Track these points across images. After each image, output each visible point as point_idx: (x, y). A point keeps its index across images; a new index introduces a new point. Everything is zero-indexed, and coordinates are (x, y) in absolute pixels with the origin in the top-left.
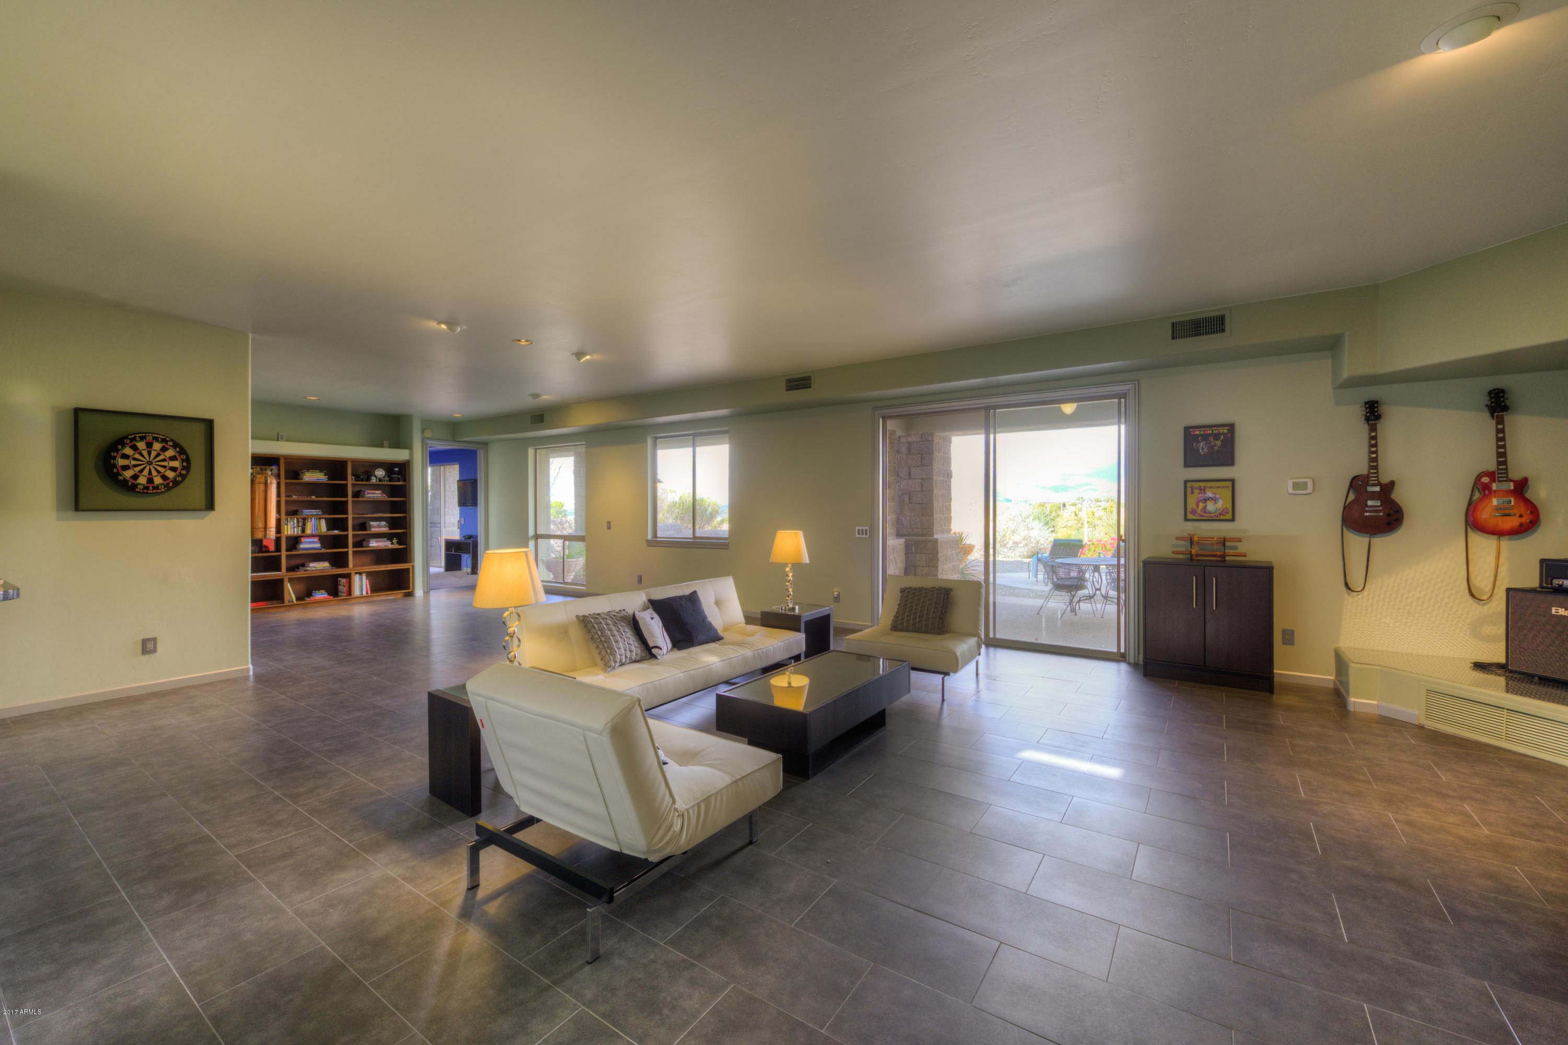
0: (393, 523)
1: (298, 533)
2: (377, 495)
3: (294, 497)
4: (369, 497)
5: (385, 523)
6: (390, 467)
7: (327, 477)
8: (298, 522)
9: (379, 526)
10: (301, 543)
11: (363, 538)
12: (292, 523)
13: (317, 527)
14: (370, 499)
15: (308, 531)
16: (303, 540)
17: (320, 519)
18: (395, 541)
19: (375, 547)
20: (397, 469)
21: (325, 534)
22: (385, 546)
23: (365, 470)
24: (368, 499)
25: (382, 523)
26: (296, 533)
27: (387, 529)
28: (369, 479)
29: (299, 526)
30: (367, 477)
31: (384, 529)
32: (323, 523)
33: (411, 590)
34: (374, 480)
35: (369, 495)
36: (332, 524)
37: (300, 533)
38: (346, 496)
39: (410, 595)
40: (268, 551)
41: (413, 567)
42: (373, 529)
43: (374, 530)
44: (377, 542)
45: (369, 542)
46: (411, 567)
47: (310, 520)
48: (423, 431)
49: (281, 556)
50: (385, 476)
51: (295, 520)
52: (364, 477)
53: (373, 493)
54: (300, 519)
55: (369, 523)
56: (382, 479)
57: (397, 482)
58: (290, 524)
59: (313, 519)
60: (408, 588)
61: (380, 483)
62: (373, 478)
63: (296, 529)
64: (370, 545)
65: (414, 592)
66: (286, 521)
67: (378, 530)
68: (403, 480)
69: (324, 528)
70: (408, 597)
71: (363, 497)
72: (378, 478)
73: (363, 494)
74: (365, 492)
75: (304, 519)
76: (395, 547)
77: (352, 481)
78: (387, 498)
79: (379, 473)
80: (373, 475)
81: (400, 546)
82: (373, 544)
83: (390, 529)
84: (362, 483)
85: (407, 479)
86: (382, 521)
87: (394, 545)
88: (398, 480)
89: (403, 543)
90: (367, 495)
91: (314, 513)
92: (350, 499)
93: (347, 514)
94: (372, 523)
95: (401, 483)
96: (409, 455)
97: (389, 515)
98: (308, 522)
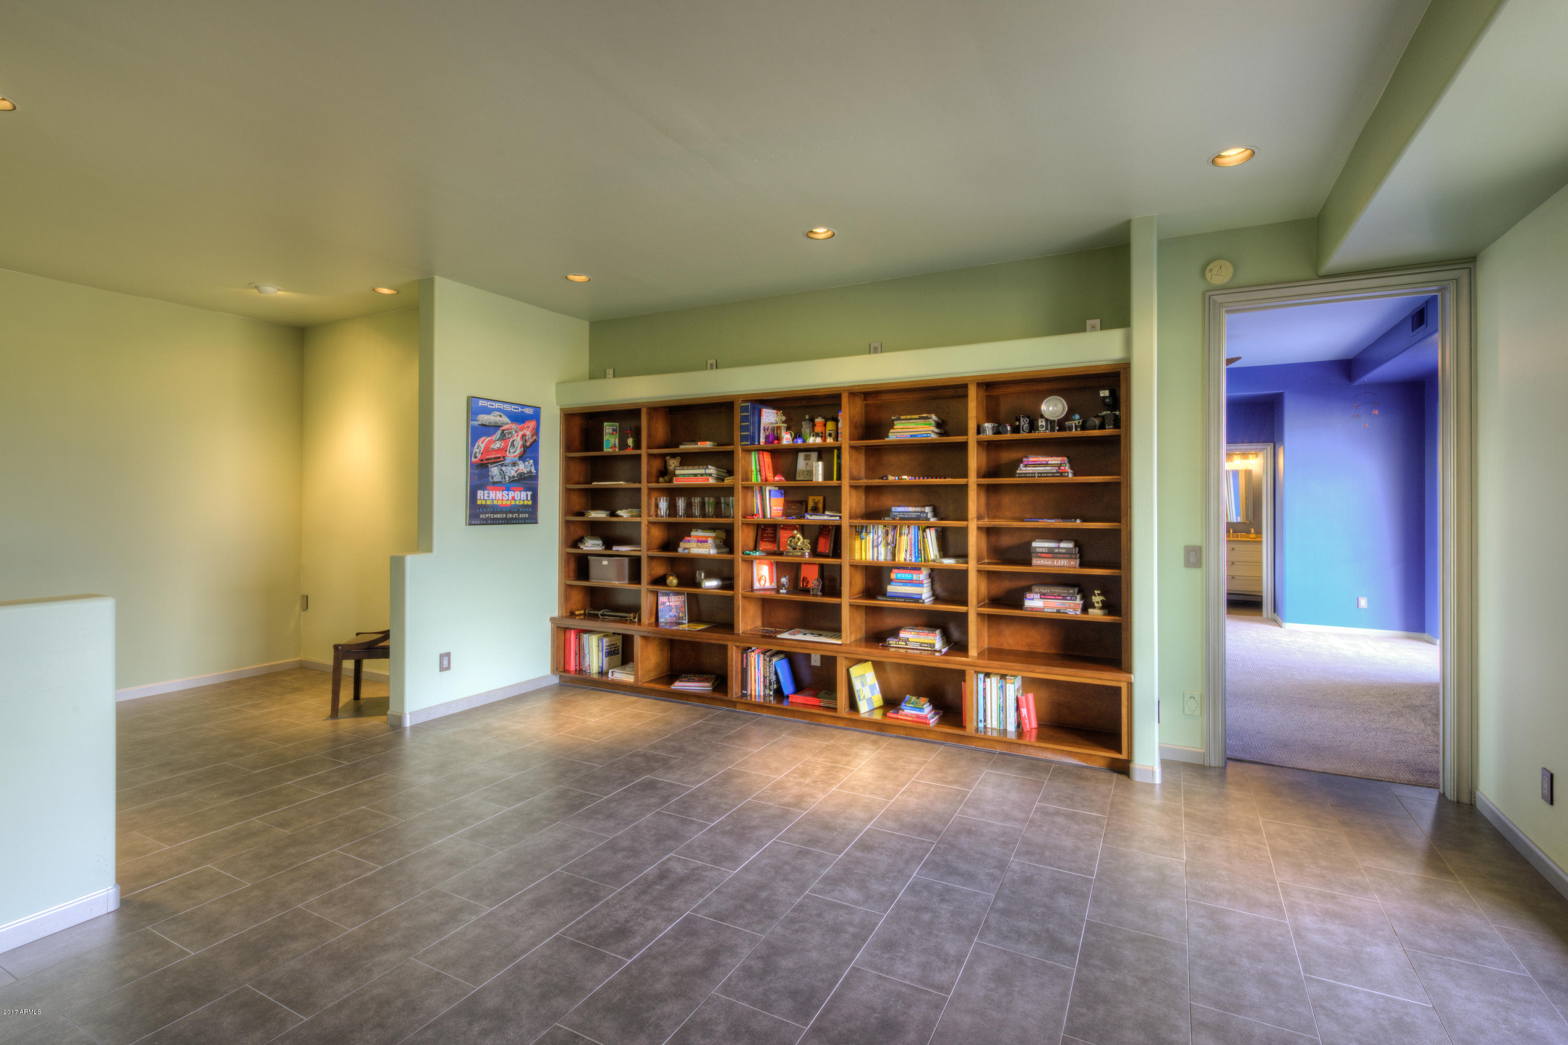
0: (1085, 548)
1: (885, 559)
2: (1048, 466)
3: (891, 478)
4: (1025, 475)
5: (1071, 545)
6: (1080, 387)
7: (934, 427)
8: (887, 533)
9: (1051, 554)
10: (890, 581)
11: (1022, 583)
12: (876, 537)
13: (920, 549)
14: (1033, 480)
15: (902, 557)
16: (894, 575)
17: (923, 527)
18: (1097, 599)
19: (1036, 609)
20: (1106, 393)
21: (935, 565)
22: (1058, 612)
23: (1012, 400)
24: (1026, 480)
25: (1063, 545)
26: (863, 558)
27: (1075, 563)
28: (1033, 427)
30: (1030, 422)
31: (1063, 562)
32: (931, 537)
33: (1123, 756)
34: (1042, 429)
35: (1030, 470)
36: (945, 543)
37: (888, 558)
38: (964, 472)
39: (1123, 767)
40: (806, 591)
41: (1130, 685)
42: (1035, 561)
43: (1040, 564)
44: (1043, 596)
45: (1029, 595)
46: (1124, 686)
47: (905, 530)
48: (1203, 272)
49: (838, 607)
50: (1068, 417)
51: (881, 530)
52: (1024, 423)
53: (1040, 465)
54: (890, 529)
55: (1029, 544)
56: (1061, 424)
57: (1094, 428)
58: (870, 537)
59: (913, 530)
60: (1119, 750)
61: (1057, 434)
62: (1041, 422)
63: (882, 549)
64: (1028, 603)
65: (1131, 766)
66: (859, 531)
67: (1048, 562)
68: (1117, 423)
69: (933, 551)
70: (1115, 776)
71: (1012, 474)
72: (1052, 422)
73: (1011, 469)
74: (1017, 463)
75: (895, 528)
76: (1085, 617)
77: (982, 436)
78: (1075, 474)
79: (1053, 408)
80: (1042, 416)
81: (1096, 614)
82: (1035, 602)
83: (1082, 565)
84: (1009, 436)
85: (1123, 419)
86: (1060, 540)
87: (1085, 610)
88: (1097, 421)
89: (1106, 606)
90: (1022, 469)
91: (914, 515)
92: (972, 480)
93: (966, 520)
94: (1034, 544)
95: (1108, 431)
96: (1128, 343)
97: (1078, 524)
98: (901, 534)
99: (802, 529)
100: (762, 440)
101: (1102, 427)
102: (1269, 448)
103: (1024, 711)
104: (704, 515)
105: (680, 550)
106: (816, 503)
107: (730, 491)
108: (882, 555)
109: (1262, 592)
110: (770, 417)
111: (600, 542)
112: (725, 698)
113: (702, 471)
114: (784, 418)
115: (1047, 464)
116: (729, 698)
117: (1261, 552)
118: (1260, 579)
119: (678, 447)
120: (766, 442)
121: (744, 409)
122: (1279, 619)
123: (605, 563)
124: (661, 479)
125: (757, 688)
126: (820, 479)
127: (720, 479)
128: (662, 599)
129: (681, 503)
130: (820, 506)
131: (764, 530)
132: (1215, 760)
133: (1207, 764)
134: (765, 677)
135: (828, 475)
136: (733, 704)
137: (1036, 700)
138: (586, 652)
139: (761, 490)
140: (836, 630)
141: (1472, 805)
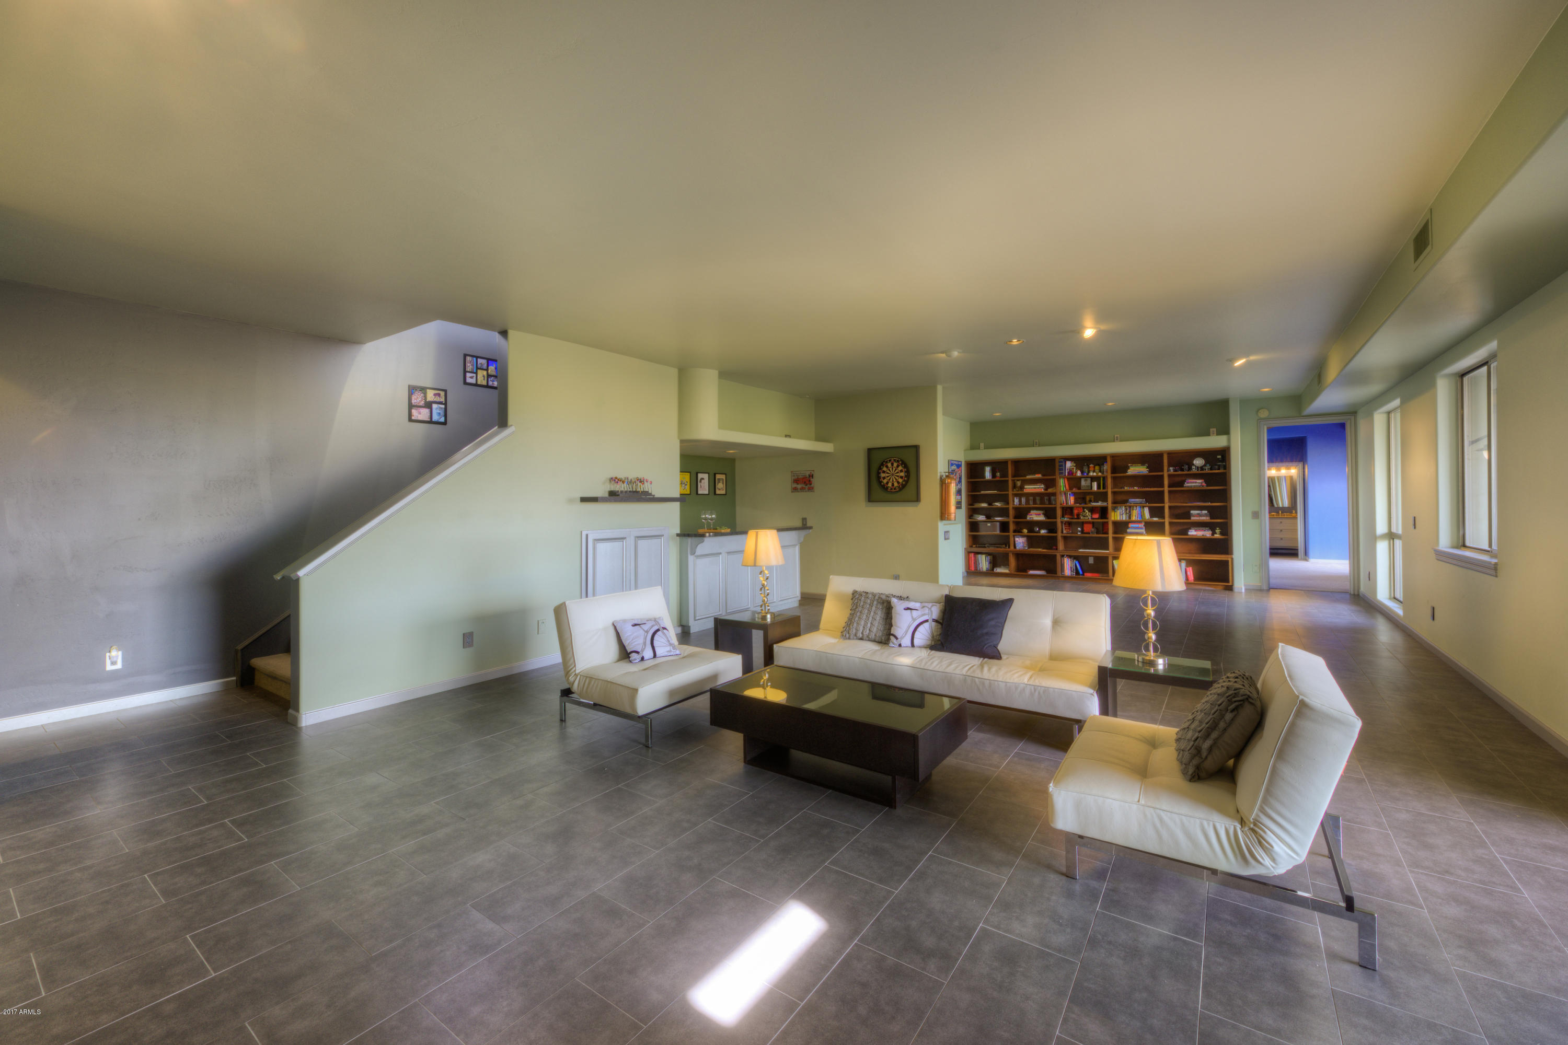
0: (1213, 512)
2: (1197, 483)
3: (1126, 488)
4: (1188, 487)
5: (1206, 512)
6: (1210, 455)
7: (1148, 470)
8: (1126, 509)
9: (1199, 515)
10: (1128, 528)
11: (1185, 527)
12: (1121, 511)
13: (1141, 514)
14: (1191, 489)
15: (1134, 518)
16: (1130, 525)
17: (1143, 507)
18: (1218, 531)
19: (1192, 535)
20: (1219, 457)
21: (1148, 521)
22: (1203, 535)
23: (1182, 460)
24: (1187, 489)
25: (1203, 512)
26: (1116, 519)
27: (1208, 518)
28: (1190, 469)
29: (1127, 513)
30: (1188, 467)
31: (1204, 518)
32: (1146, 511)
33: (1230, 584)
34: (1194, 470)
35: (1189, 485)
36: (1153, 512)
37: (1127, 519)
38: (1163, 486)
39: (1230, 588)
41: (1232, 559)
42: (1192, 518)
43: (1193, 519)
44: (1195, 531)
45: (1190, 530)
46: (1230, 560)
47: (1135, 508)
48: (1257, 411)
49: (1108, 537)
50: (1205, 465)
51: (1124, 508)
52: (1186, 467)
53: (1193, 483)
54: (1128, 508)
55: (1189, 512)
56: (1202, 468)
57: (1215, 470)
58: (1119, 511)
59: (1138, 508)
60: (1228, 582)
61: (1200, 472)
62: (1193, 467)
63: (1124, 516)
64: (1189, 533)
65: (1233, 587)
66: (1114, 509)
67: (1198, 518)
68: (1225, 468)
69: (1147, 515)
70: (1227, 592)
71: (1183, 486)
72: (1198, 467)
73: (1181, 484)
74: (1183, 482)
75: (1130, 507)
76: (1213, 537)
77: (1169, 472)
78: (1207, 486)
79: (1199, 462)
80: (1193, 465)
81: (1217, 536)
82: (1192, 533)
83: (1211, 519)
84: (1180, 473)
85: (1227, 466)
86: (1202, 510)
87: (1213, 535)
88: (1217, 467)
89: (1221, 534)
90: (1186, 484)
91: (1139, 502)
92: (1166, 489)
93: (1164, 503)
94: (1192, 512)
95: (1221, 471)
96: (1229, 440)
97: (1209, 504)
98: (1133, 510)
99: (1087, 508)
100: (1067, 474)
101: (1219, 469)
102: (1300, 465)
103: (1188, 573)
104: (1041, 503)
105: (1028, 518)
106: (1090, 498)
107: (1054, 494)
108: (1124, 518)
109: (1298, 547)
110: (1069, 464)
111: (984, 517)
112: (1055, 575)
113: (1039, 486)
114: (1075, 465)
115: (1196, 483)
116: (1058, 575)
117: (1297, 524)
118: (1296, 540)
119: (1025, 476)
120: (1068, 475)
121: (1060, 462)
122: (1307, 558)
123: (989, 525)
124: (1015, 490)
125: (1067, 572)
126: (1096, 489)
127: (1046, 489)
128: (1017, 539)
129: (1023, 500)
130: (1092, 499)
131: (1066, 510)
132: (1265, 587)
133: (1262, 589)
134: (1071, 568)
135: (1099, 487)
136: (1059, 577)
137: (1192, 569)
138: (980, 562)
139: (1065, 494)
140: (1107, 548)
141: (1358, 595)
